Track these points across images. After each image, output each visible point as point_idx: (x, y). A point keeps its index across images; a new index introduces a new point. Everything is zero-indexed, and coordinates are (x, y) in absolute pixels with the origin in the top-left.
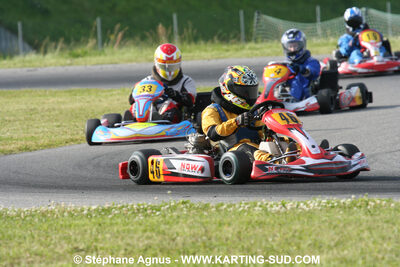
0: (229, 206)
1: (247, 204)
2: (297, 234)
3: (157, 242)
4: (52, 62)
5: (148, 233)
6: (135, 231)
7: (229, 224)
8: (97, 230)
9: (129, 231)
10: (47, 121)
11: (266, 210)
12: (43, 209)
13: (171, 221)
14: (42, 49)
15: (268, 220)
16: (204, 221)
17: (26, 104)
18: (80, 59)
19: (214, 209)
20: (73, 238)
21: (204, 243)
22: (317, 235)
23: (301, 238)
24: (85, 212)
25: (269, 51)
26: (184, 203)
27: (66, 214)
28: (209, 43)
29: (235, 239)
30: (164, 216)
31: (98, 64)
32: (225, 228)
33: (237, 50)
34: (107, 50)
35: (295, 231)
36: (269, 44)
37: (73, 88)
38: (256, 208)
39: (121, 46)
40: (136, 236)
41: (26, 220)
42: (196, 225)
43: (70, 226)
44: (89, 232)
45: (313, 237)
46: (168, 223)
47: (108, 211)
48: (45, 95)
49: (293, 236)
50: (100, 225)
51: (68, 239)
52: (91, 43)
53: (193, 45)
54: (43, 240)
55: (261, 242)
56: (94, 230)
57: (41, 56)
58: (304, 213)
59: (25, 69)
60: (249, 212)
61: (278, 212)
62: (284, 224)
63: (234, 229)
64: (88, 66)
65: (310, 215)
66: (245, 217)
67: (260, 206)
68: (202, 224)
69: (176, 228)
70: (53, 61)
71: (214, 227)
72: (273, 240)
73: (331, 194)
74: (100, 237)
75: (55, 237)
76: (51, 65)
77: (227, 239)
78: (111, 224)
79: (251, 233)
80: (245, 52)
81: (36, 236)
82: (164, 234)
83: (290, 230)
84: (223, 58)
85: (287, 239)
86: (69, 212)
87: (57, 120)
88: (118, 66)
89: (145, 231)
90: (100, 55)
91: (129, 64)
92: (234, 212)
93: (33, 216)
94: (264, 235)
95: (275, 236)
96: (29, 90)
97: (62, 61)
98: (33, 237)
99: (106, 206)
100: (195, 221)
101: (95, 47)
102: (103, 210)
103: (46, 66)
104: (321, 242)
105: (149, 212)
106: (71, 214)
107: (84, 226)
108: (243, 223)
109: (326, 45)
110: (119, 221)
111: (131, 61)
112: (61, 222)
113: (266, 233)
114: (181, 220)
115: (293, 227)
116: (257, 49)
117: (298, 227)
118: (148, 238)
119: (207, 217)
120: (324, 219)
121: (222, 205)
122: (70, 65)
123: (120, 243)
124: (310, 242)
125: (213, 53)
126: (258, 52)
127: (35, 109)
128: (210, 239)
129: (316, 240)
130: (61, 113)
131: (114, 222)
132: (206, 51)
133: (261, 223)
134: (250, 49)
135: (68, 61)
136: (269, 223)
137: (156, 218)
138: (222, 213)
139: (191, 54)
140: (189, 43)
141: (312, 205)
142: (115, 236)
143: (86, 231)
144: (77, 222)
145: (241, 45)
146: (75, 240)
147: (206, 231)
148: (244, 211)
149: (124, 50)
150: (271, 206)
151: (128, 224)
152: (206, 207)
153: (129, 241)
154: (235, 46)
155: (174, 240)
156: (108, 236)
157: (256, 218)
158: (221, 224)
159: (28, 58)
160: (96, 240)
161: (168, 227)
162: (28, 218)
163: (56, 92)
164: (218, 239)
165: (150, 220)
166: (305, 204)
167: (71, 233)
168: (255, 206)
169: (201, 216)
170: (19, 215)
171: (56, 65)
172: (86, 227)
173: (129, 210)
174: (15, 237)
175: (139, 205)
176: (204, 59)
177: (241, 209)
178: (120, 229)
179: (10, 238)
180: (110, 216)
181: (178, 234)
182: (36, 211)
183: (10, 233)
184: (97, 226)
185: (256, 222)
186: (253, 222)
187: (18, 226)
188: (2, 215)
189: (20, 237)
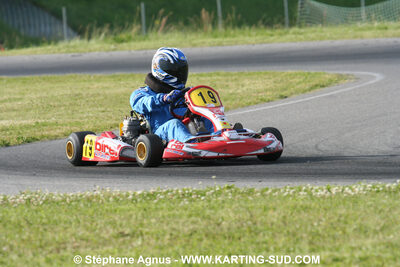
1: (292, 188)
2: (342, 219)
3: (202, 227)
4: (97, 47)
5: (193, 218)
6: (180, 216)
7: (275, 209)
8: (143, 215)
9: (174, 215)
10: (92, 106)
11: (311, 195)
12: (88, 193)
13: (216, 205)
14: (86, 34)
15: (313, 204)
16: (249, 205)
17: (71, 88)
18: (125, 44)
19: (258, 194)
20: (118, 223)
21: (249, 227)
22: (362, 219)
23: (346, 223)
24: (131, 197)
25: (313, 35)
26: (229, 188)
27: (111, 199)
28: (253, 27)
29: (281, 223)
30: (209, 201)
31: (142, 49)
32: (270, 212)
33: (281, 35)
34: (152, 35)
35: (341, 216)
36: (313, 29)
37: (117, 73)
38: (301, 193)
39: (165, 31)
40: (181, 221)
41: (71, 205)
42: (241, 209)
43: (116, 211)
44: (134, 217)
45: (358, 221)
46: (212, 208)
47: (153, 196)
48: (90, 81)
49: (339, 220)
50: (145, 210)
51: (113, 224)
52: (135, 29)
53: (237, 30)
54: (88, 224)
55: (306, 227)
56: (140, 214)
57: (85, 41)
58: (349, 197)
59: (70, 55)
60: (294, 197)
61: (323, 197)
62: (330, 209)
63: (279, 214)
64: (133, 51)
65: (355, 199)
66: (290, 202)
67: (305, 191)
68: (248, 208)
69: (222, 213)
71: (259, 212)
72: (319, 225)
73: (376, 178)
74: (145, 222)
75: (100, 222)
76: (95, 50)
77: (272, 224)
78: (157, 209)
79: (296, 218)
80: (288, 36)
81: (81, 221)
82: (210, 219)
83: (336, 214)
84: (268, 43)
85: (332, 224)
86: (114, 197)
87: (101, 106)
89: (190, 216)
90: (144, 40)
92: (280, 195)
93: (78, 201)
94: (310, 220)
95: (320, 220)
96: (73, 75)
97: (106, 46)
98: (79, 222)
99: (151, 191)
100: (241, 206)
101: (139, 33)
102: (148, 195)
103: (90, 51)
104: (366, 227)
105: (194, 197)
106: (116, 200)
107: (129, 211)
108: (288, 207)
109: (370, 29)
110: (164, 205)
112: (106, 207)
113: (312, 217)
114: (226, 205)
115: (339, 212)
116: (301, 34)
117: (342, 211)
118: (194, 223)
119: (251, 202)
120: (370, 203)
121: (267, 189)
122: (114, 50)
123: (165, 228)
124: (355, 227)
125: (258, 38)
126: (302, 37)
127: (80, 94)
128: (255, 224)
129: (361, 225)
130: (106, 98)
131: (159, 207)
132: (250, 35)
133: (306, 208)
134: (294, 33)
135: (112, 47)
136: (314, 208)
137: (201, 203)
138: (268, 197)
139: (235, 39)
140: (233, 28)
141: (357, 189)
142: (161, 221)
143: (131, 216)
144: (122, 207)
145: (286, 30)
146: (121, 225)
147: (252, 216)
148: (289, 195)
149: (168, 35)
150: (317, 191)
151: (173, 209)
152: (251, 192)
153: (175, 226)
154: (278, 31)
155: (219, 225)
156: (153, 221)
157: (301, 203)
158: (266, 209)
159: (72, 43)
160: (142, 225)
161: (213, 211)
162: (73, 203)
163: (100, 77)
164: (263, 223)
165: (195, 204)
166: (350, 188)
167: (116, 218)
168: (300, 190)
169: (246, 201)
170: (64, 200)
171: (100, 50)
172: (131, 212)
173: (173, 195)
174: (60, 222)
175: (184, 190)
176: (248, 44)
177: (285, 194)
178: (166, 214)
179: (56, 223)
180: (156, 201)
181: (223, 218)
182: (81, 196)
183: (56, 218)
184: (142, 211)
185: (302, 206)
186: (298, 207)
187: (63, 211)
188: (47, 200)
189: (66, 222)
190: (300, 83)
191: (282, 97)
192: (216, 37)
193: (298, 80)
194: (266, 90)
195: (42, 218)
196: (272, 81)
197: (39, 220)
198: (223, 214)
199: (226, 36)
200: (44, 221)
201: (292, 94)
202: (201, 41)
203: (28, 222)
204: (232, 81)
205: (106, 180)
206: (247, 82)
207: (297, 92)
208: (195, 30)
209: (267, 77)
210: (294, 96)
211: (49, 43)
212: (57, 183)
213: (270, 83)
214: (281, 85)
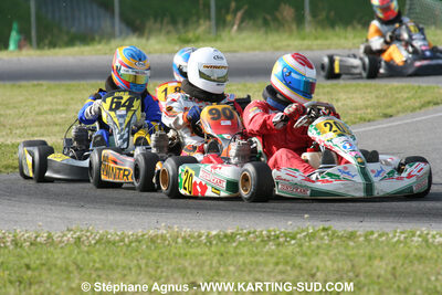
0: (380, 236)
1: (402, 233)
5: (281, 267)
6: (266, 264)
7: (382, 258)
8: (219, 261)
9: (257, 263)
11: (427, 241)
12: (152, 233)
13: (309, 252)
14: (147, 31)
15: (430, 254)
16: (350, 253)
19: (362, 239)
20: (189, 270)
24: (203, 238)
26: (324, 229)
27: (180, 240)
28: (349, 29)
29: (390, 276)
30: (301, 246)
32: (376, 263)
34: (224, 34)
38: (415, 239)
39: (240, 29)
40: (266, 270)
41: (131, 246)
42: (341, 258)
43: (186, 255)
44: (208, 262)
46: (304, 255)
47: (231, 238)
50: (222, 255)
51: (182, 271)
52: (203, 27)
53: (329, 32)
55: (421, 282)
56: (215, 261)
57: (143, 41)
60: (406, 244)
63: (387, 265)
66: (402, 249)
67: (420, 236)
68: (348, 256)
69: (316, 261)
70: (158, 47)
71: (363, 261)
74: (221, 269)
75: (167, 269)
77: (379, 277)
79: (409, 270)
81: (143, 266)
82: (301, 268)
86: (184, 238)
88: (238, 55)
89: (277, 264)
90: (215, 40)
91: (251, 53)
92: (388, 240)
93: (140, 242)
94: (426, 273)
95: (439, 273)
98: (140, 268)
99: (229, 231)
100: (339, 253)
101: (208, 31)
105: (281, 240)
106: (186, 241)
107: (202, 255)
108: (397, 256)
110: (245, 250)
111: (254, 49)
112: (174, 250)
113: (428, 270)
114: (321, 252)
118: (281, 272)
119: (353, 248)
121: (372, 233)
128: (357, 276)
131: (238, 251)
132: (346, 38)
133: (421, 257)
135: (177, 48)
136: (431, 257)
137: (291, 248)
138: (373, 243)
139: (328, 42)
142: (241, 269)
143: (204, 262)
147: (353, 266)
148: (399, 242)
149: (244, 34)
150: (434, 237)
151: (256, 255)
152: (352, 236)
155: (313, 276)
156: (232, 268)
157: (415, 251)
158: (370, 258)
159: (128, 42)
160: (218, 274)
161: (305, 259)
162: (133, 245)
164: (368, 276)
165: (283, 250)
167: (186, 264)
168: (414, 235)
169: (346, 247)
170: (122, 240)
171: (161, 52)
172: (204, 258)
173: (257, 237)
174: (117, 267)
175: (269, 232)
176: (344, 48)
177: (396, 239)
178: (247, 261)
179: (112, 268)
180: (234, 245)
181: (318, 268)
182: (143, 235)
183: (111, 261)
184: (218, 256)
185: (415, 255)
186: (411, 256)
187: (121, 254)
188: (101, 239)
189: (124, 268)
190: (408, 98)
191: (387, 116)
192: (304, 39)
193: (405, 95)
194: (367, 107)
195: (94, 262)
196: (373, 95)
197: (91, 265)
198: (318, 263)
199: (316, 38)
200: (97, 265)
201: (398, 112)
202: (285, 43)
203: (78, 267)
204: (324, 94)
205: (171, 215)
206: (342, 96)
207: (405, 110)
208: (277, 30)
209: (368, 90)
210: (401, 115)
211: (100, 42)
212: (111, 217)
213: (371, 98)
214: (385, 100)
